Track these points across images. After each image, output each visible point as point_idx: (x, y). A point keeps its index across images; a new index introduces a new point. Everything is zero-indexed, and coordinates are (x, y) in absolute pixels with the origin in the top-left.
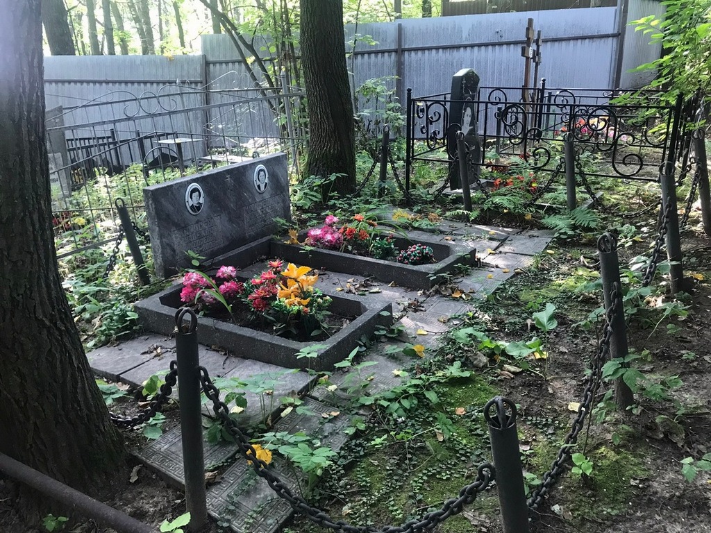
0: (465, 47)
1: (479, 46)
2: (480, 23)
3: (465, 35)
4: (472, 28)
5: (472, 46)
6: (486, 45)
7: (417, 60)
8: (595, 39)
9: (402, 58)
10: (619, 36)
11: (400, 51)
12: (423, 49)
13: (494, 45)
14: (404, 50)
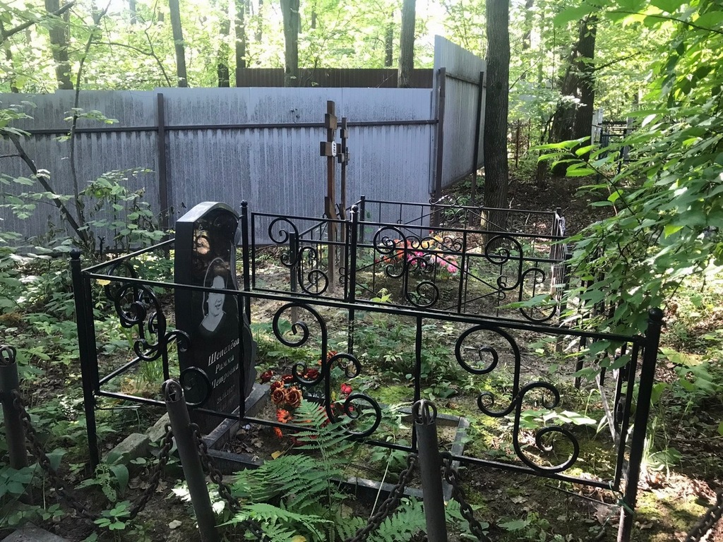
0: (252, 128)
1: (271, 127)
2: (270, 99)
3: (250, 112)
4: (260, 104)
5: (261, 127)
6: (280, 127)
7: (187, 144)
8: (410, 126)
9: (166, 139)
10: (437, 122)
11: (162, 130)
12: (195, 129)
13: (289, 127)
14: (168, 129)
